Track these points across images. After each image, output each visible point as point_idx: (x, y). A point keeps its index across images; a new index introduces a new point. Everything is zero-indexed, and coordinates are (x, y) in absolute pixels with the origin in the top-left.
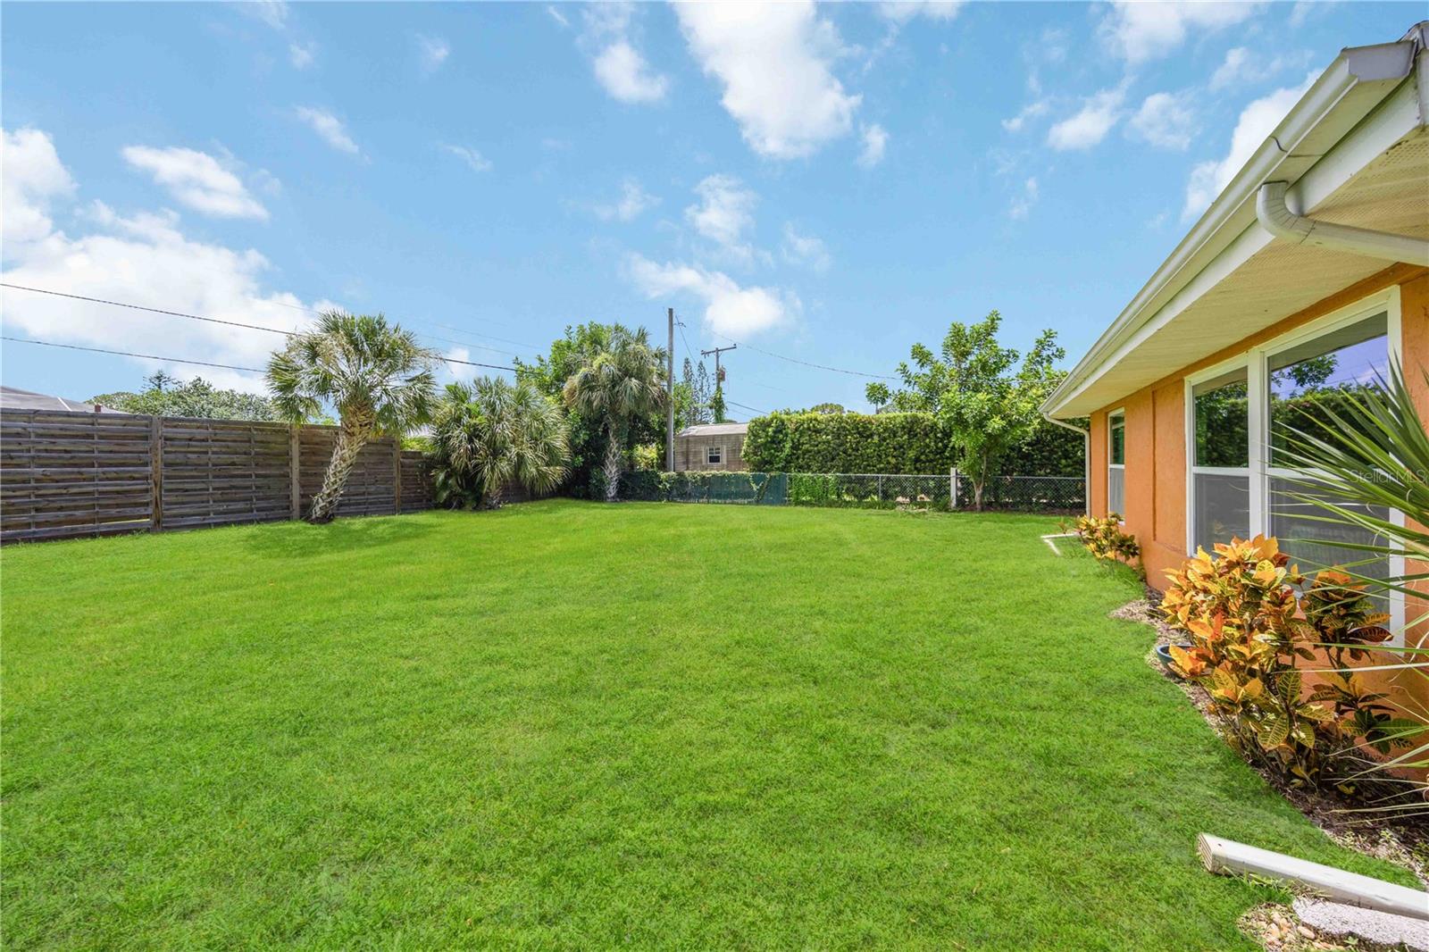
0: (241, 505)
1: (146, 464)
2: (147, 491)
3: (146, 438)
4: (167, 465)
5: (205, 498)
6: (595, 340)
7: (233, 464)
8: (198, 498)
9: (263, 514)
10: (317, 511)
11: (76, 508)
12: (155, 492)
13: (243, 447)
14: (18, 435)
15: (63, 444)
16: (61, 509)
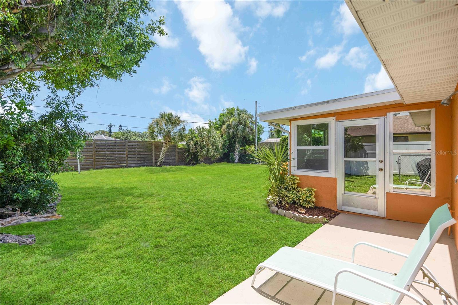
0: (142, 162)
1: (125, 152)
2: (125, 158)
3: (125, 145)
4: (129, 152)
5: (135, 160)
6: (231, 112)
7: (141, 152)
8: (134, 160)
9: (147, 164)
10: (159, 164)
11: (113, 161)
12: (127, 158)
13: (143, 147)
14: (104, 145)
15: (111, 147)
16: (111, 161)
